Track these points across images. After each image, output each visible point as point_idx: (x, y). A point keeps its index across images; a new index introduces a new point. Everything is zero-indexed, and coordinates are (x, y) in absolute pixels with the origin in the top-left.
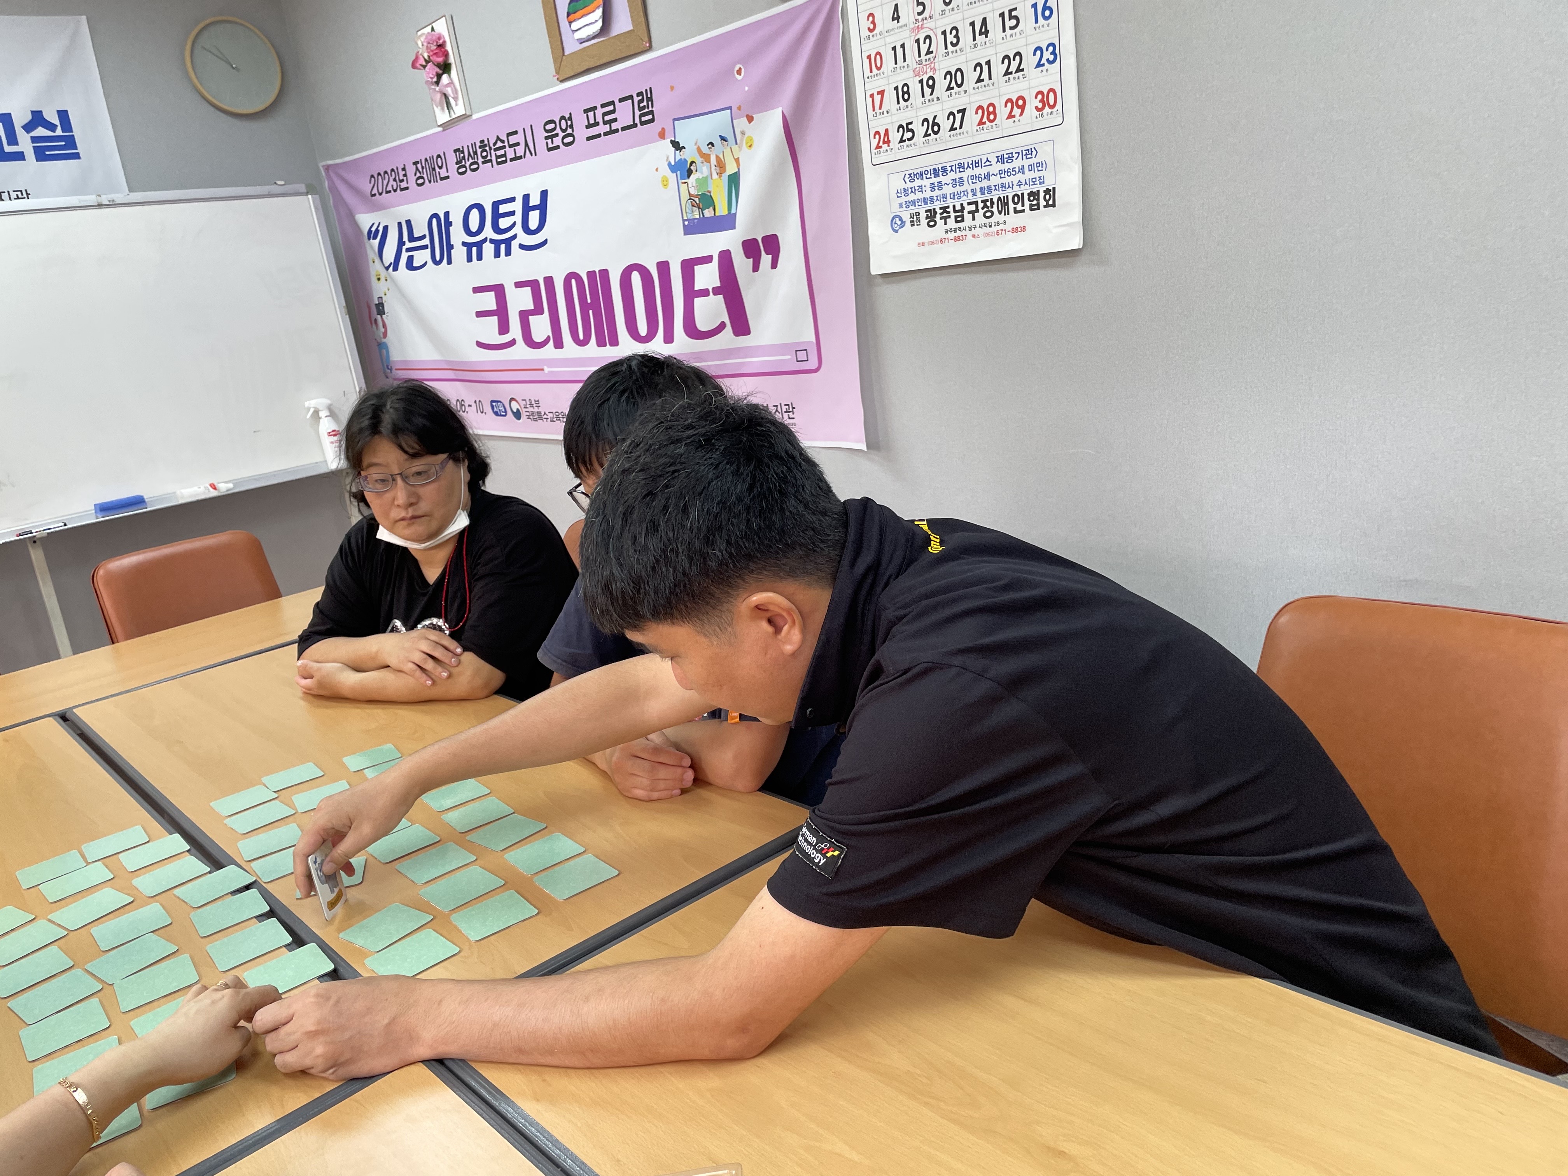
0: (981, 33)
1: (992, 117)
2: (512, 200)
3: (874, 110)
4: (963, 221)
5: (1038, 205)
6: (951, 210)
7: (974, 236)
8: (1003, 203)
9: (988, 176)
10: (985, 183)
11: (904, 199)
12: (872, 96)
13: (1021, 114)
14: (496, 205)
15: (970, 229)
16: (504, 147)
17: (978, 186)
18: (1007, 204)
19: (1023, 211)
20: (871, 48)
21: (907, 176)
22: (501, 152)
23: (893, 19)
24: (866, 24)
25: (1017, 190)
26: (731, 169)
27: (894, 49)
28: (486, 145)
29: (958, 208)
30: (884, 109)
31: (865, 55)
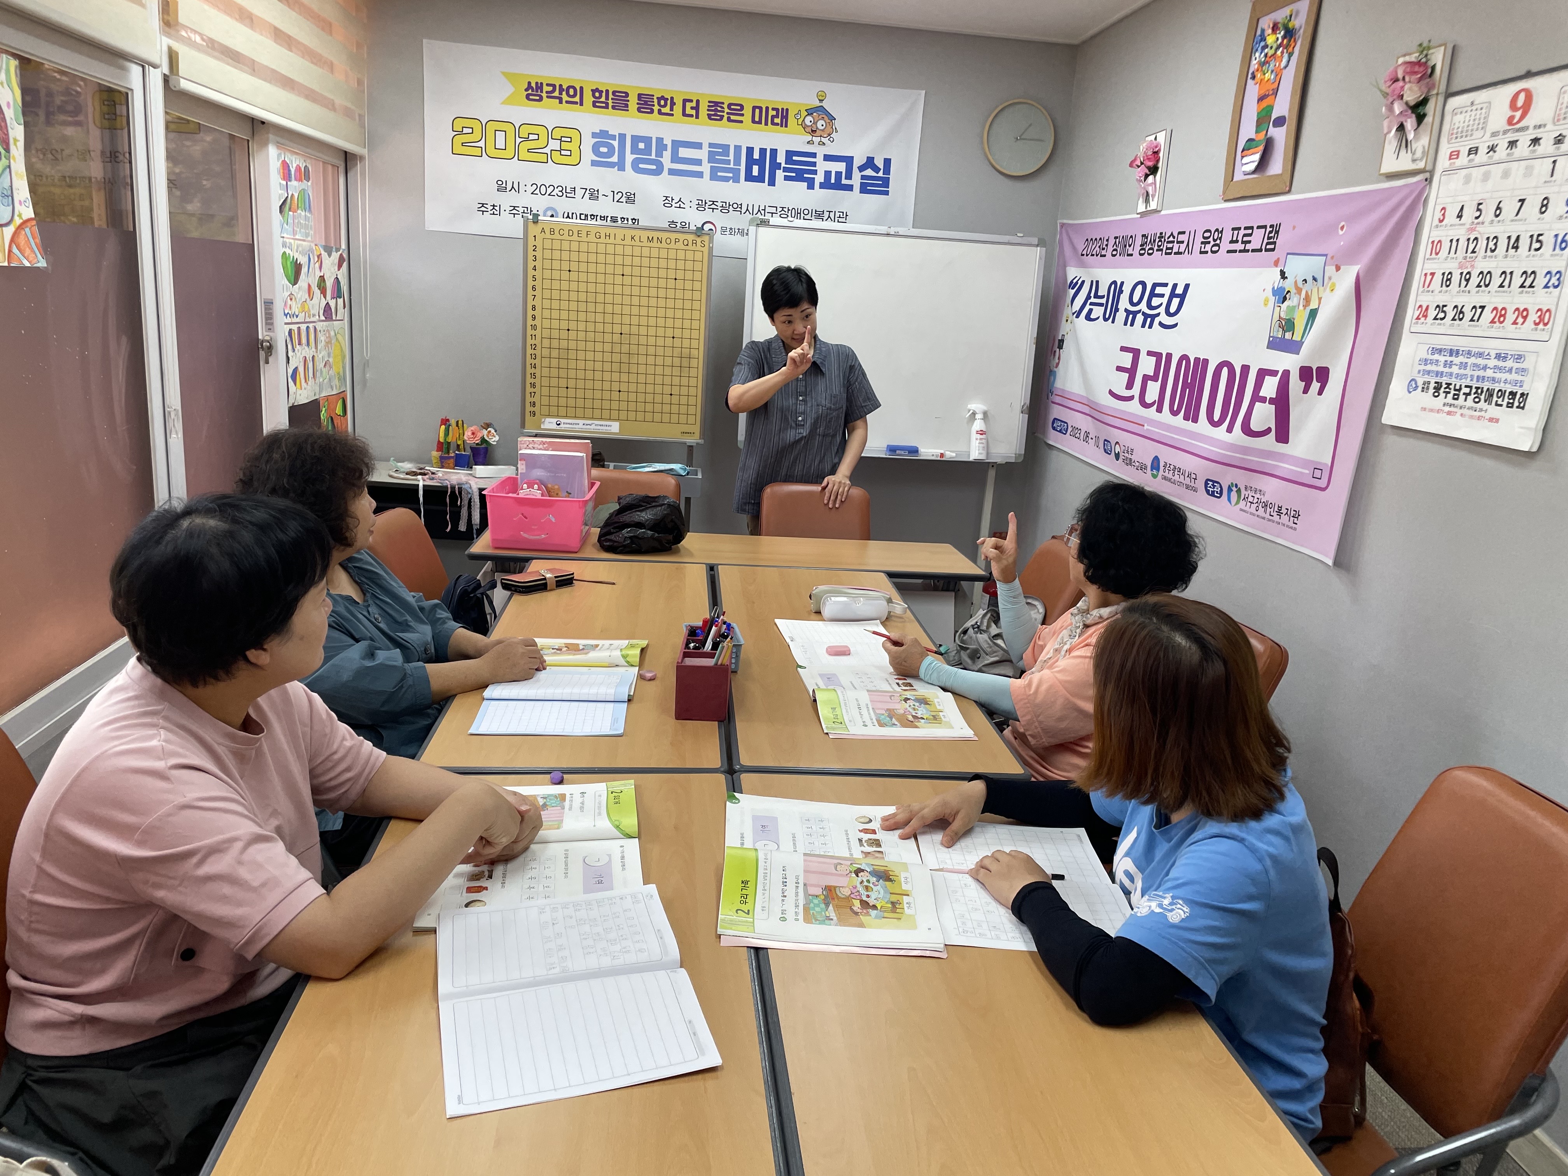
0: (1513, 248)
1: (1502, 319)
2: (1166, 285)
3: (1424, 287)
4: (1457, 399)
5: (1513, 404)
6: (1452, 387)
7: (1462, 415)
8: (1490, 393)
9: (1485, 368)
10: (1481, 373)
11: (1422, 367)
12: (1426, 275)
13: (1523, 324)
14: (1155, 285)
15: (1461, 408)
16: (1173, 242)
17: (1476, 373)
18: (1492, 396)
19: (1501, 405)
20: (1436, 235)
21: (1431, 349)
22: (1170, 245)
23: (1458, 217)
24: (1438, 215)
25: (1502, 386)
26: (1313, 305)
27: (1451, 241)
28: (1162, 237)
29: (1458, 387)
30: (1431, 288)
31: (1431, 240)
